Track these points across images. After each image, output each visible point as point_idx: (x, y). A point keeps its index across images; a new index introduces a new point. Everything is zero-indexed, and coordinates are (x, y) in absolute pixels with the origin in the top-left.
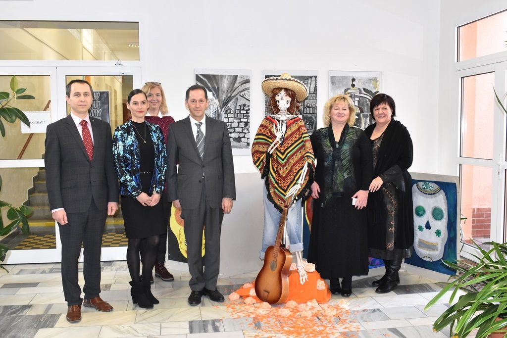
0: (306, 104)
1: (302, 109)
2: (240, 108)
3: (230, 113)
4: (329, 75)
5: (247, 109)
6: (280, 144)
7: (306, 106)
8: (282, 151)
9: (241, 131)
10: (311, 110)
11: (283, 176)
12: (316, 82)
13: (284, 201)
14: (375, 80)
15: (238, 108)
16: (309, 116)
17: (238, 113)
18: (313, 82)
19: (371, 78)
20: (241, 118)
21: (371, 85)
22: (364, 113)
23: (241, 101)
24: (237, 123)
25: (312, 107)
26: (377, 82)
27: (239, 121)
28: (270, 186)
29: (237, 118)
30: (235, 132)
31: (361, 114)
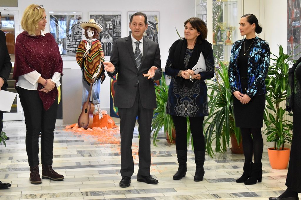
0: (114, 31)
1: (112, 34)
2: (76, 34)
3: (70, 37)
4: (128, 14)
5: (80, 34)
6: (89, 53)
7: (114, 32)
8: (90, 57)
9: (77, 47)
10: (117, 35)
11: (91, 68)
12: (120, 18)
13: (91, 80)
14: (156, 16)
15: (75, 33)
16: (117, 38)
17: (75, 37)
18: (119, 18)
19: (153, 15)
20: (76, 40)
21: (153, 19)
22: (150, 36)
23: (77, 30)
24: (74, 43)
25: (118, 33)
26: (157, 17)
27: (76, 41)
28: (85, 73)
29: (74, 40)
30: (73, 47)
31: (148, 37)
